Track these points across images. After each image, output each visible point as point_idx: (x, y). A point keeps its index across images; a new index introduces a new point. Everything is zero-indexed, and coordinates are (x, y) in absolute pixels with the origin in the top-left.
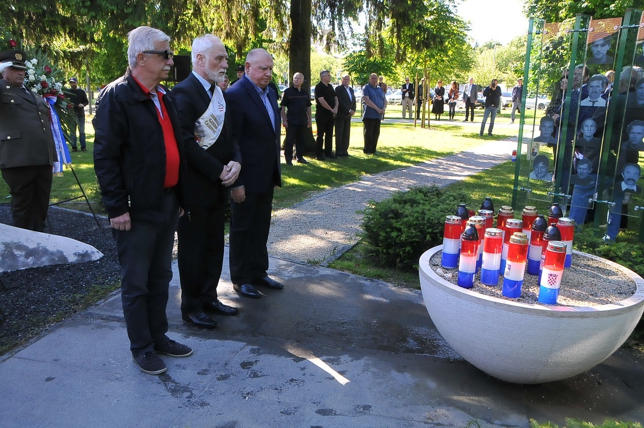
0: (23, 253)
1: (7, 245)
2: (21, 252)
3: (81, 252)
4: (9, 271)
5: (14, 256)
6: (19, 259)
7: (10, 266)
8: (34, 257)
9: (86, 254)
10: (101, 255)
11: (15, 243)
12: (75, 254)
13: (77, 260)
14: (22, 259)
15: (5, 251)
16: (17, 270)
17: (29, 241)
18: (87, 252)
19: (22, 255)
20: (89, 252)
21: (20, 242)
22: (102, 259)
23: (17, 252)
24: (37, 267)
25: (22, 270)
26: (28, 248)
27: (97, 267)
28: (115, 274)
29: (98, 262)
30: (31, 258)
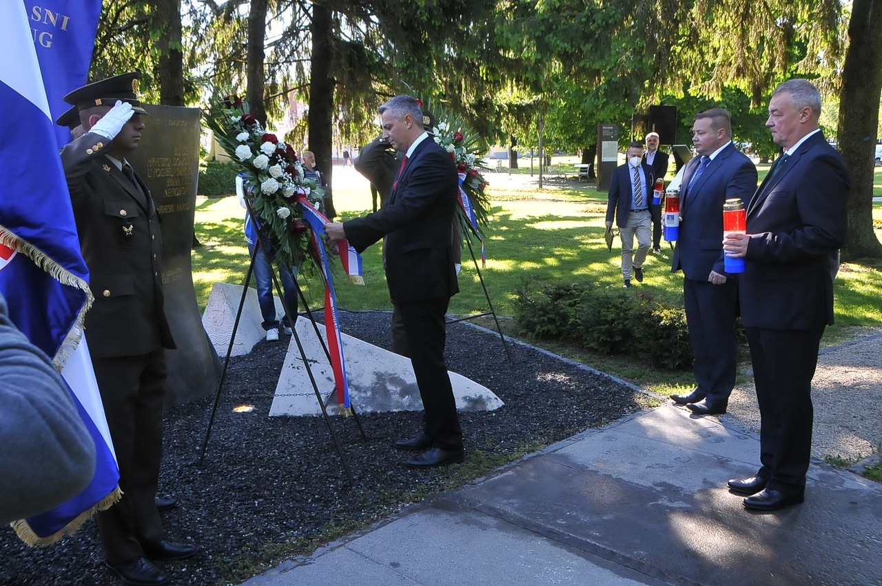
0: (398, 389)
1: (379, 376)
2: (396, 387)
3: (473, 396)
4: (379, 411)
5: (386, 393)
6: (393, 396)
7: (381, 405)
8: (412, 397)
9: (478, 401)
10: (501, 403)
11: (390, 375)
12: (465, 398)
13: (466, 407)
14: (396, 397)
15: (377, 383)
16: (389, 412)
17: (407, 373)
18: (481, 396)
19: (396, 392)
20: (484, 397)
21: (396, 374)
22: (500, 409)
23: (391, 388)
24: (414, 411)
25: (395, 412)
26: (405, 382)
27: (490, 422)
28: (511, 437)
29: (494, 414)
30: (407, 397)
